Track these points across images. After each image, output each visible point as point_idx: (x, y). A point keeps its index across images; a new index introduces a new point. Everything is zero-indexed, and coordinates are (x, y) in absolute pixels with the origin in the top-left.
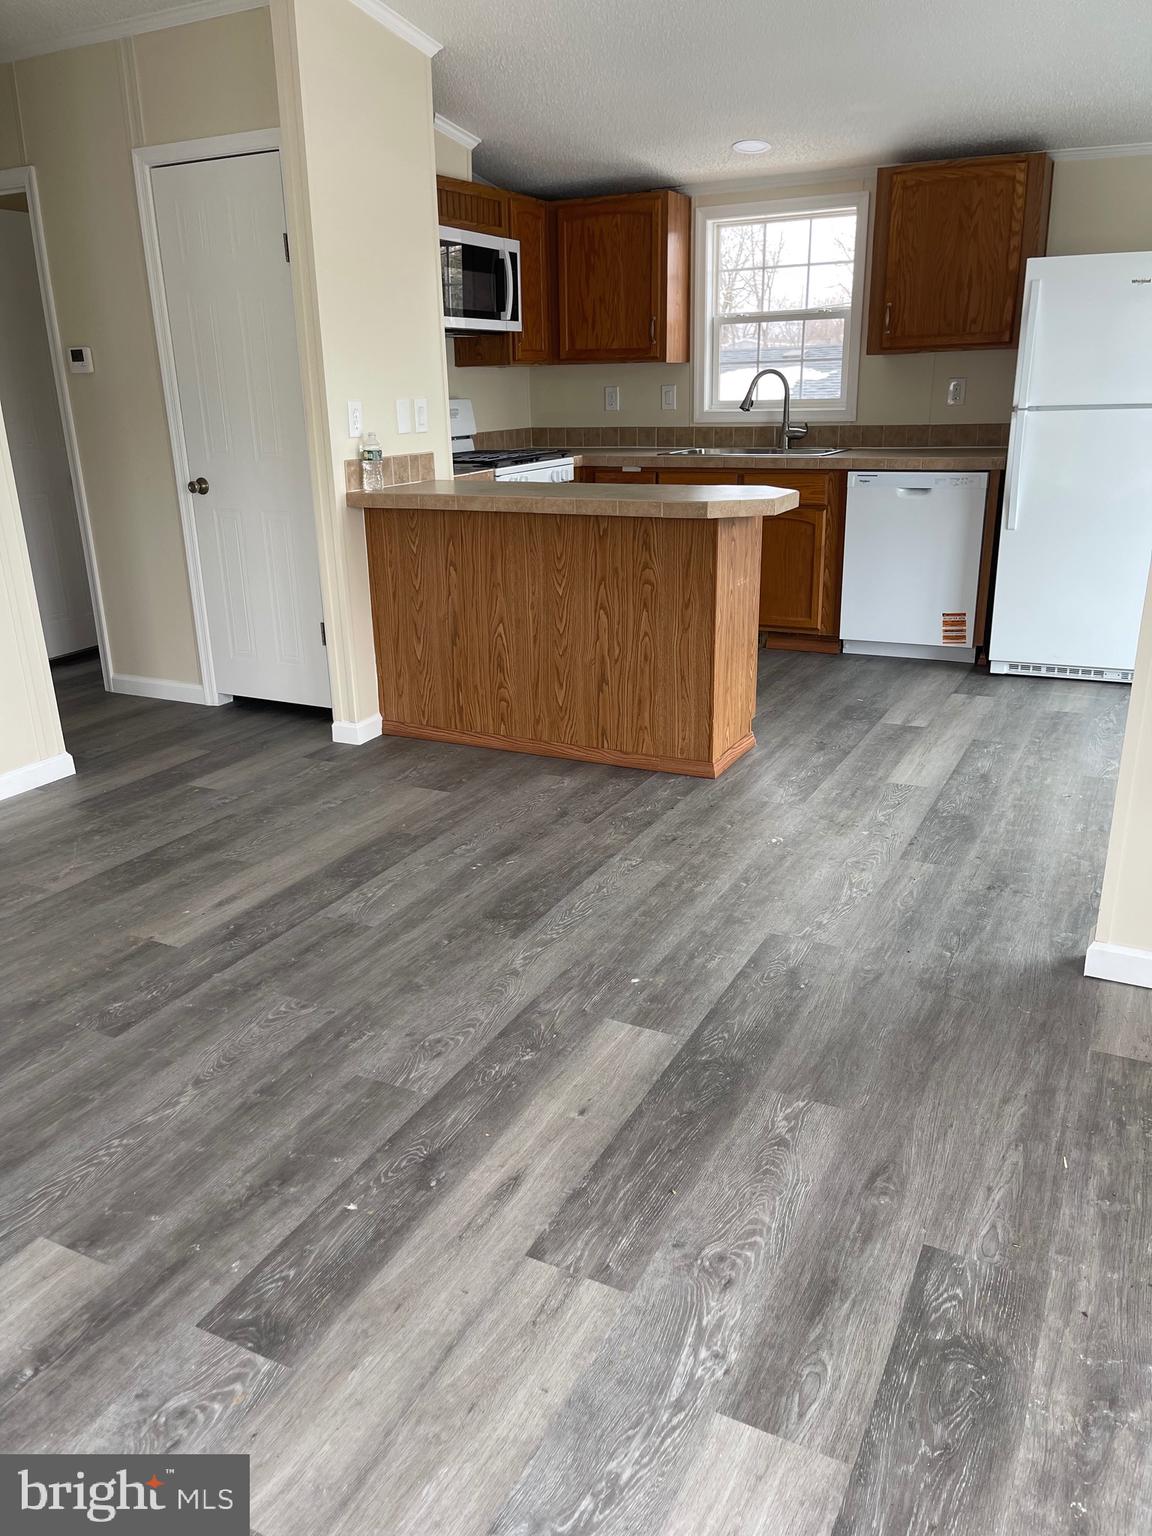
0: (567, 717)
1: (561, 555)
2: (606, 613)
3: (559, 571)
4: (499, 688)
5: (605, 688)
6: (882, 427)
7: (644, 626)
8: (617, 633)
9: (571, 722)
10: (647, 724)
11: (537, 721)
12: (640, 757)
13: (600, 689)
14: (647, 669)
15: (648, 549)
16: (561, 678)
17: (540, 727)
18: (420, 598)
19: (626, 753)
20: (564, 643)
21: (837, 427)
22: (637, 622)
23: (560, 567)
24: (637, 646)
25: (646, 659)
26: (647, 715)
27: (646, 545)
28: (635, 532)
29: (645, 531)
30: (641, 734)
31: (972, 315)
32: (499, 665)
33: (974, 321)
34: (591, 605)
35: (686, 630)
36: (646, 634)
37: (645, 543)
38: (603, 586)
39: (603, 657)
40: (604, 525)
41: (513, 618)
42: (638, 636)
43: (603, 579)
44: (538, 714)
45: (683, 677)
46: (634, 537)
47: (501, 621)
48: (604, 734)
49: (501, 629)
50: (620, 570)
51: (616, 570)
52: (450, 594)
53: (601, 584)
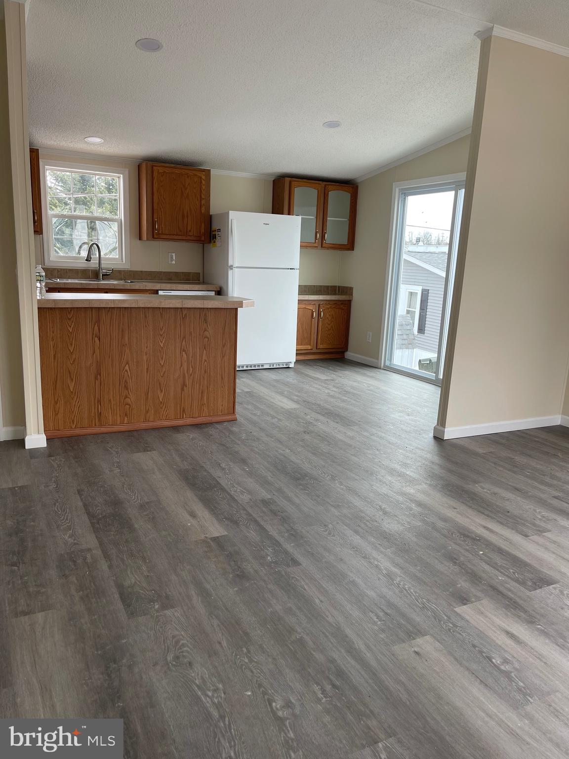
0: (164, 407)
1: (163, 327)
2: (186, 353)
3: (161, 335)
4: (125, 398)
5: (185, 388)
6: (142, 271)
7: (204, 357)
8: (191, 362)
9: (166, 409)
10: (206, 402)
11: (147, 412)
12: (203, 418)
13: (182, 389)
14: (206, 376)
15: (206, 322)
16: (162, 388)
17: (148, 414)
18: (74, 356)
19: (195, 418)
20: (164, 370)
21: (121, 271)
22: (201, 356)
23: (161, 334)
24: (201, 367)
25: (205, 372)
26: (205, 398)
27: (206, 321)
28: (200, 315)
29: (205, 314)
30: (202, 408)
31: (189, 228)
32: (125, 386)
33: (190, 231)
34: (178, 351)
35: (223, 357)
36: (205, 361)
37: (205, 320)
38: (184, 341)
39: (184, 374)
40: (185, 312)
41: (135, 361)
42: (202, 361)
43: (184, 337)
44: (147, 408)
45: (222, 378)
46: (200, 318)
47: (127, 363)
48: (184, 411)
49: (127, 367)
50: (192, 333)
51: (191, 333)
52: (94, 352)
53: (183, 340)
